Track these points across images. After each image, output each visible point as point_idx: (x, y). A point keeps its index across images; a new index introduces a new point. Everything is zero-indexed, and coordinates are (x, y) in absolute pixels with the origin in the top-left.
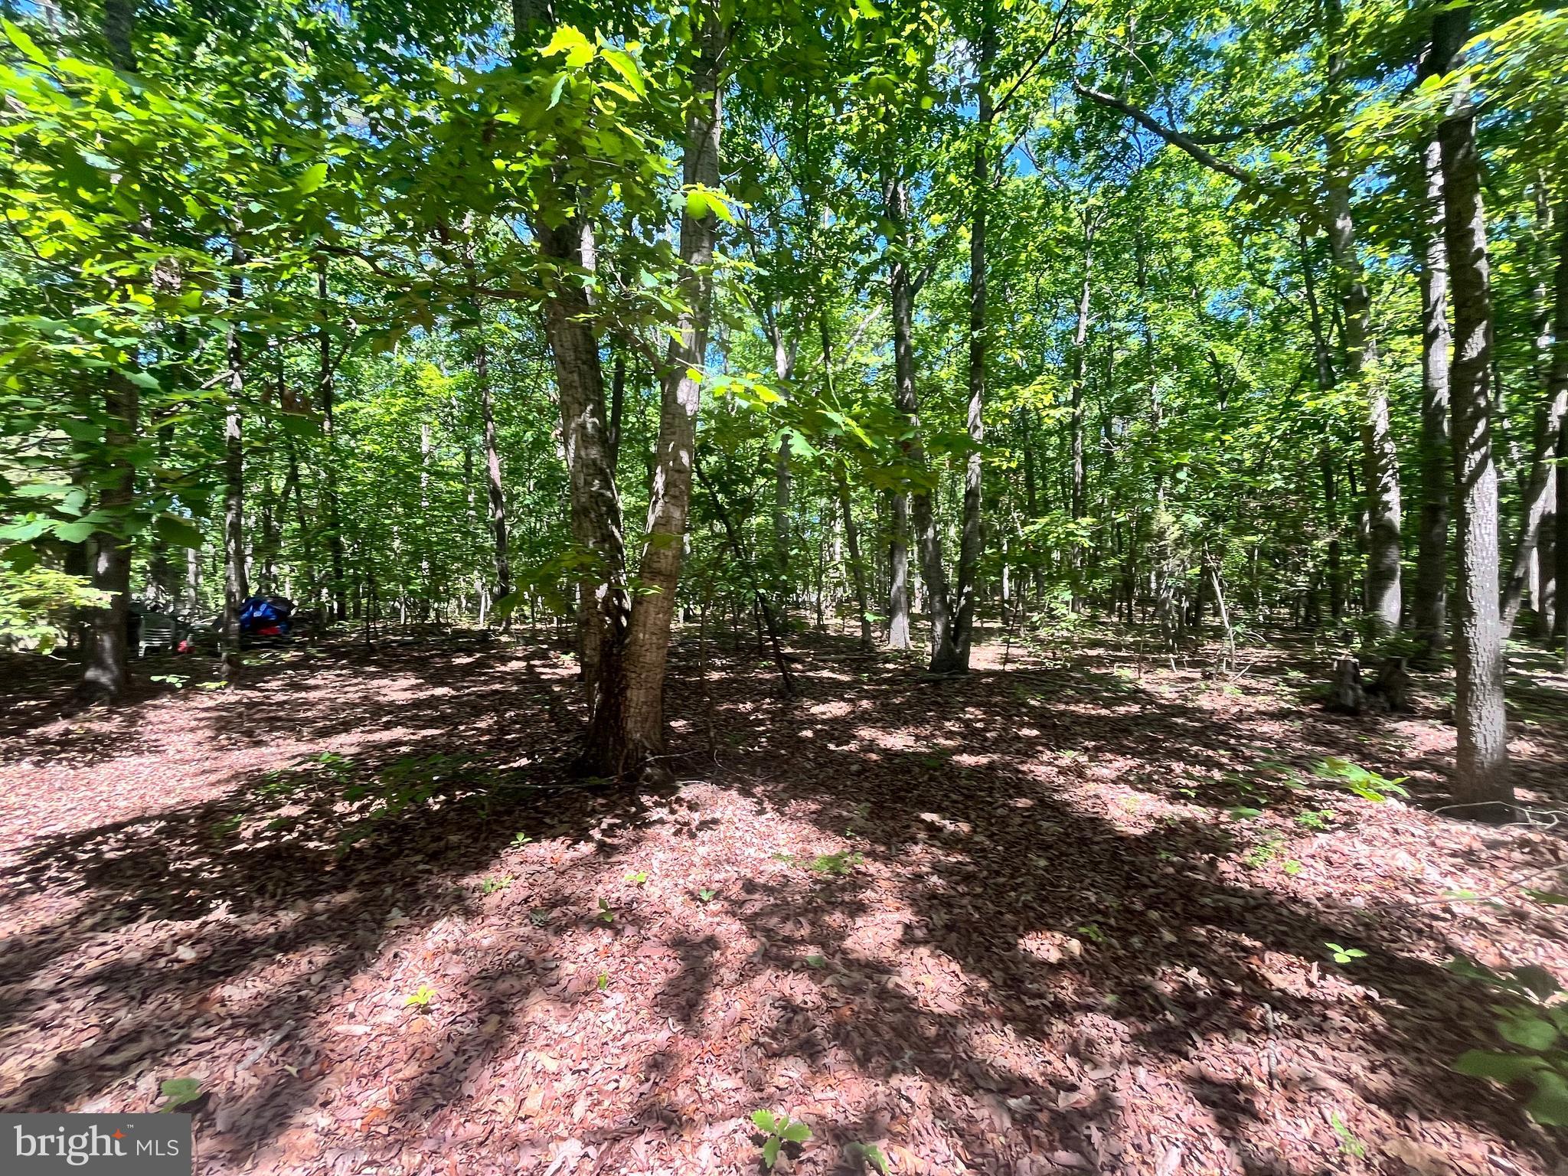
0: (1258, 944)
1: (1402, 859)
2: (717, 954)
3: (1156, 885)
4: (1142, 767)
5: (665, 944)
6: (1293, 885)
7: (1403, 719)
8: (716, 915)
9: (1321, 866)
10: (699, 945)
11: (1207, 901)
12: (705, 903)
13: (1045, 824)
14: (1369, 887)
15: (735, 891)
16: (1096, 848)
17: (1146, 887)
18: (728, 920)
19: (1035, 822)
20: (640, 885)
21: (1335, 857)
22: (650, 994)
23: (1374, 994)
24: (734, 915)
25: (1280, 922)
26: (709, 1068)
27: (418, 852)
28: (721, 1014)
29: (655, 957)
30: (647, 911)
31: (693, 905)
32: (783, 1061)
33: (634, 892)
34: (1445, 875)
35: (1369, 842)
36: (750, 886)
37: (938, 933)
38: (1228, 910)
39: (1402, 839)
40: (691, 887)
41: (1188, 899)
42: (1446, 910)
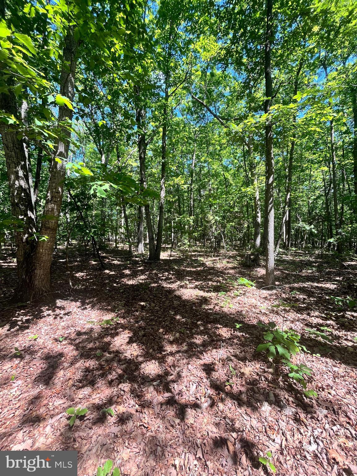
0: (222, 326)
1: (253, 301)
2: (63, 359)
3: (200, 315)
4: (202, 283)
5: (42, 359)
6: (231, 310)
7: (258, 267)
8: (64, 345)
9: (237, 304)
10: (57, 357)
11: (212, 317)
12: (61, 342)
13: (175, 302)
14: (246, 308)
15: (73, 336)
16: (187, 307)
17: (198, 316)
18: (69, 346)
19: (173, 301)
20: (35, 340)
21: (240, 302)
22: (33, 378)
23: (244, 334)
24: (72, 344)
25: (227, 320)
26: (54, 399)
28: (62, 379)
29: (38, 365)
30: (37, 348)
31: (56, 343)
32: (83, 389)
33: (31, 343)
34: (261, 303)
35: (248, 298)
36: (79, 334)
37: (140, 338)
38: (216, 319)
39: (254, 296)
40: (56, 337)
41: (207, 317)
42: (260, 312)
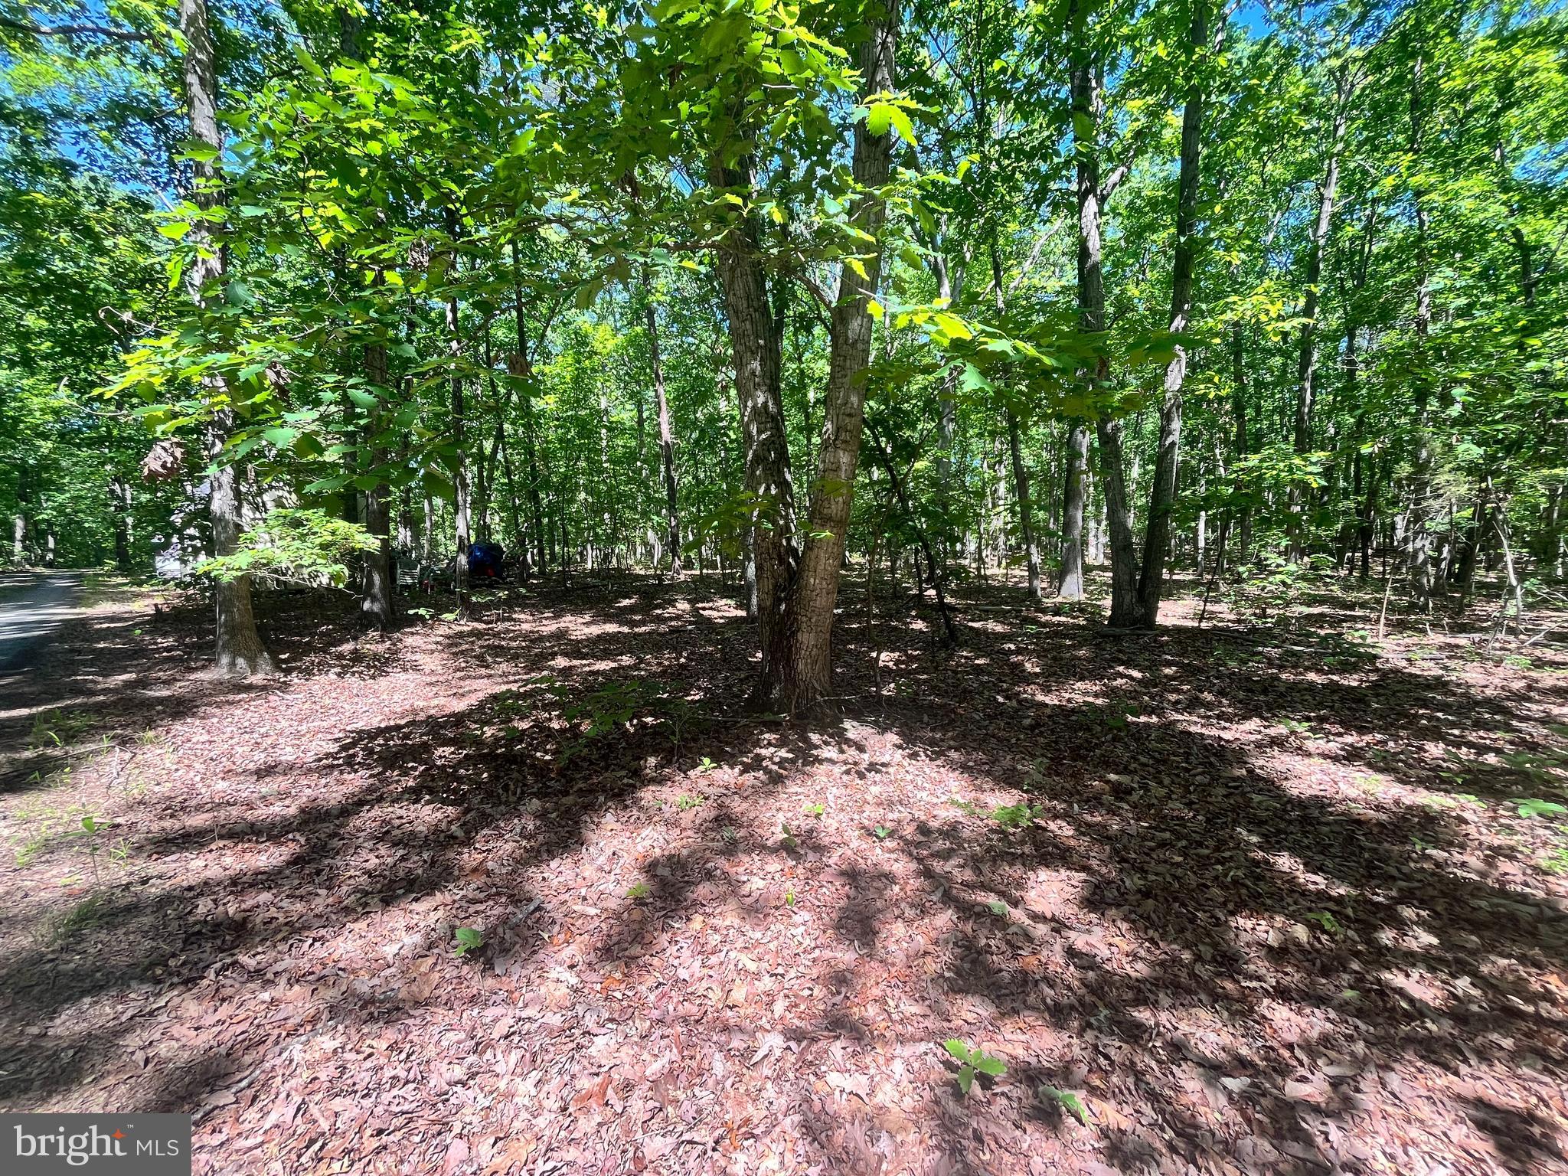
2: (896, 889)
3: (1408, 878)
4: (1384, 743)
5: (846, 873)
8: (892, 851)
10: (879, 878)
11: (1482, 903)
12: (881, 840)
13: (1257, 798)
15: (909, 831)
16: (1326, 829)
17: (1394, 878)
18: (905, 858)
19: (1244, 794)
20: (818, 816)
22: (835, 916)
24: (909, 854)
26: (896, 992)
27: (623, 768)
28: (905, 944)
29: (837, 884)
30: (826, 841)
31: (870, 840)
32: (970, 998)
33: (812, 822)
36: (924, 829)
37: (1131, 898)
38: (1512, 917)
40: (866, 822)
41: (1454, 898)
